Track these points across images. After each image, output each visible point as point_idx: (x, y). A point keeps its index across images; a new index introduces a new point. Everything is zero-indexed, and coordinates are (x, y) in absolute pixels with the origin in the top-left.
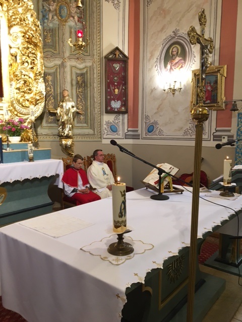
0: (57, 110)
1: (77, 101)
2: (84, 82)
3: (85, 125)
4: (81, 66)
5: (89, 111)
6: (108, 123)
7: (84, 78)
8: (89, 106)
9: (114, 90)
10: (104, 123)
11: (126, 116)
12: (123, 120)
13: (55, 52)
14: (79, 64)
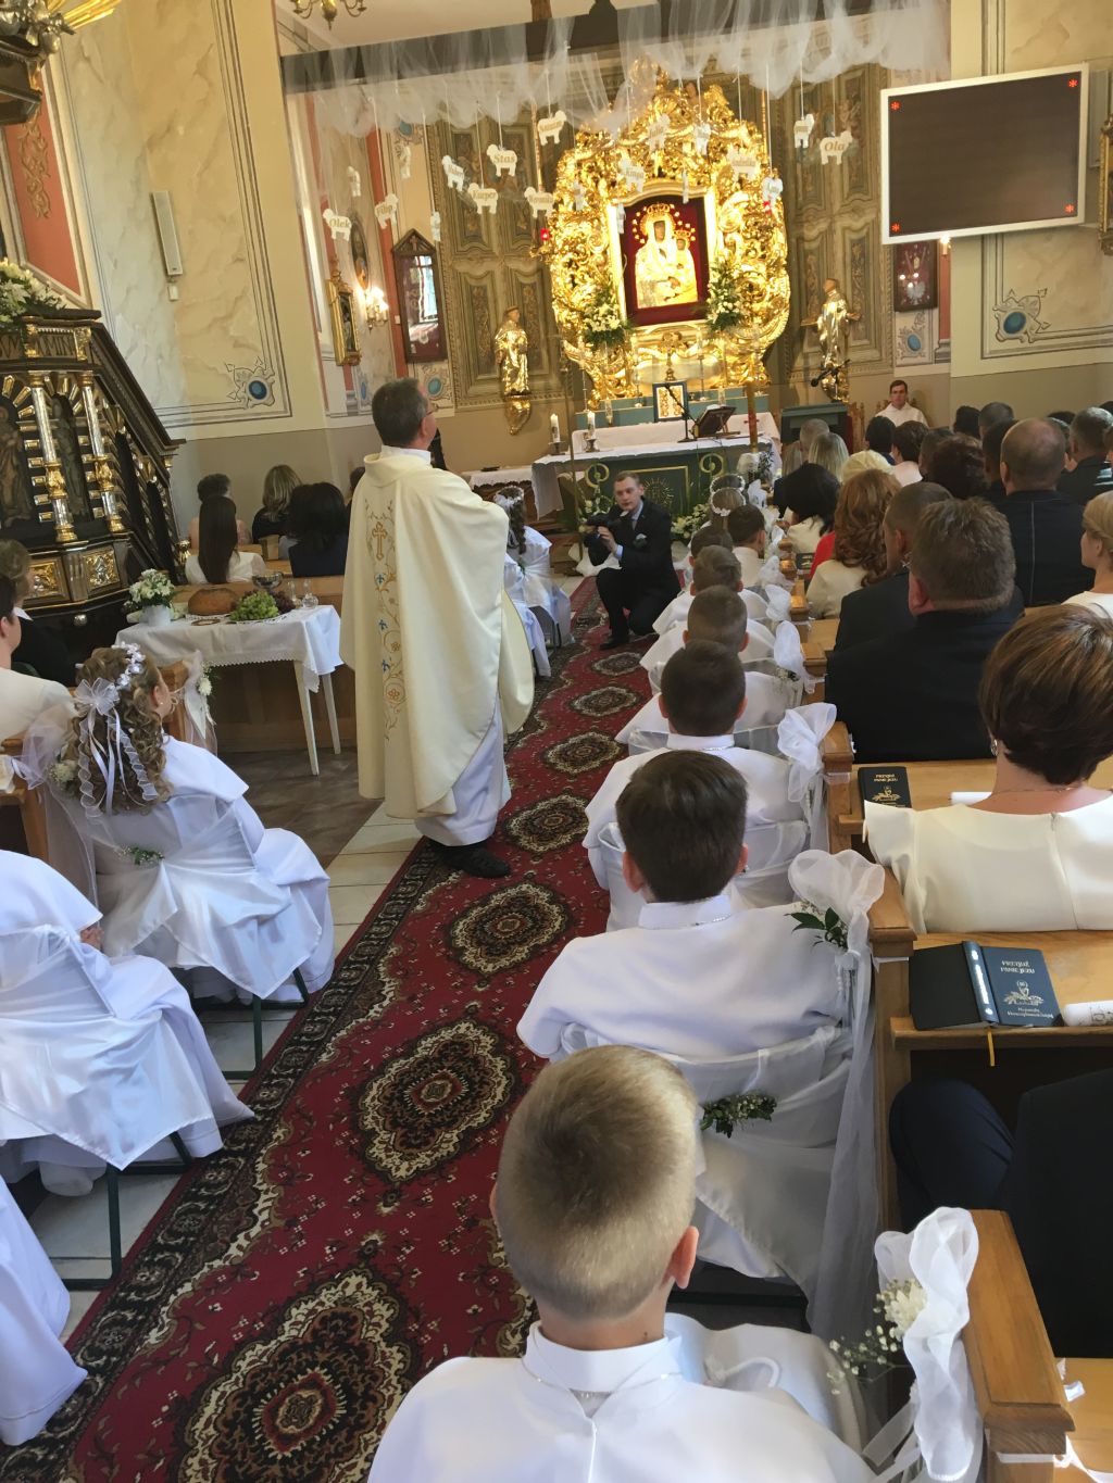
0: (816, 320)
1: (853, 295)
2: (863, 255)
3: (866, 342)
4: (858, 224)
5: (872, 312)
6: (903, 332)
7: (863, 247)
8: (872, 303)
9: (912, 261)
10: (898, 333)
11: (936, 312)
12: (931, 322)
13: (819, 208)
14: (856, 221)
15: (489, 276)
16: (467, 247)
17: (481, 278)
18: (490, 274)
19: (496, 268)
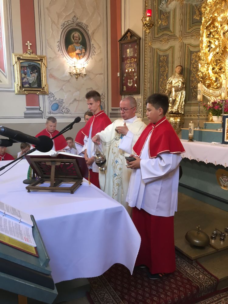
15: (171, 49)
16: (160, 34)
17: (166, 50)
18: (172, 48)
19: (176, 44)
